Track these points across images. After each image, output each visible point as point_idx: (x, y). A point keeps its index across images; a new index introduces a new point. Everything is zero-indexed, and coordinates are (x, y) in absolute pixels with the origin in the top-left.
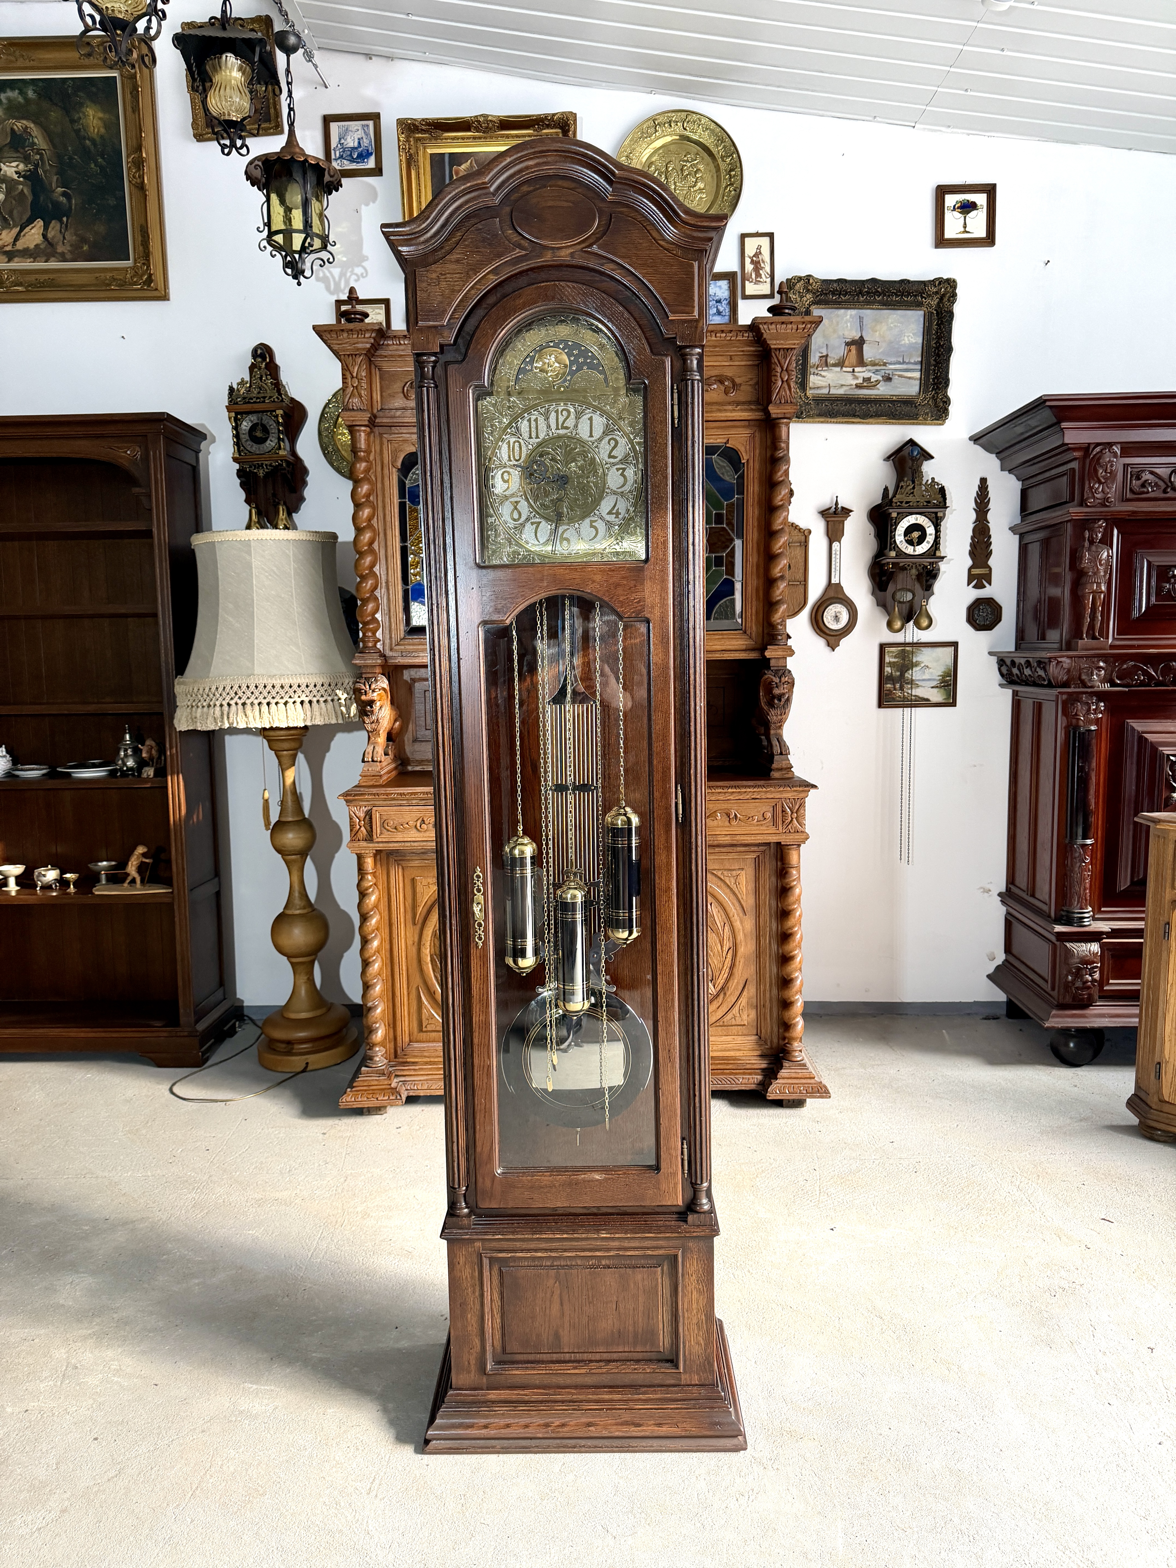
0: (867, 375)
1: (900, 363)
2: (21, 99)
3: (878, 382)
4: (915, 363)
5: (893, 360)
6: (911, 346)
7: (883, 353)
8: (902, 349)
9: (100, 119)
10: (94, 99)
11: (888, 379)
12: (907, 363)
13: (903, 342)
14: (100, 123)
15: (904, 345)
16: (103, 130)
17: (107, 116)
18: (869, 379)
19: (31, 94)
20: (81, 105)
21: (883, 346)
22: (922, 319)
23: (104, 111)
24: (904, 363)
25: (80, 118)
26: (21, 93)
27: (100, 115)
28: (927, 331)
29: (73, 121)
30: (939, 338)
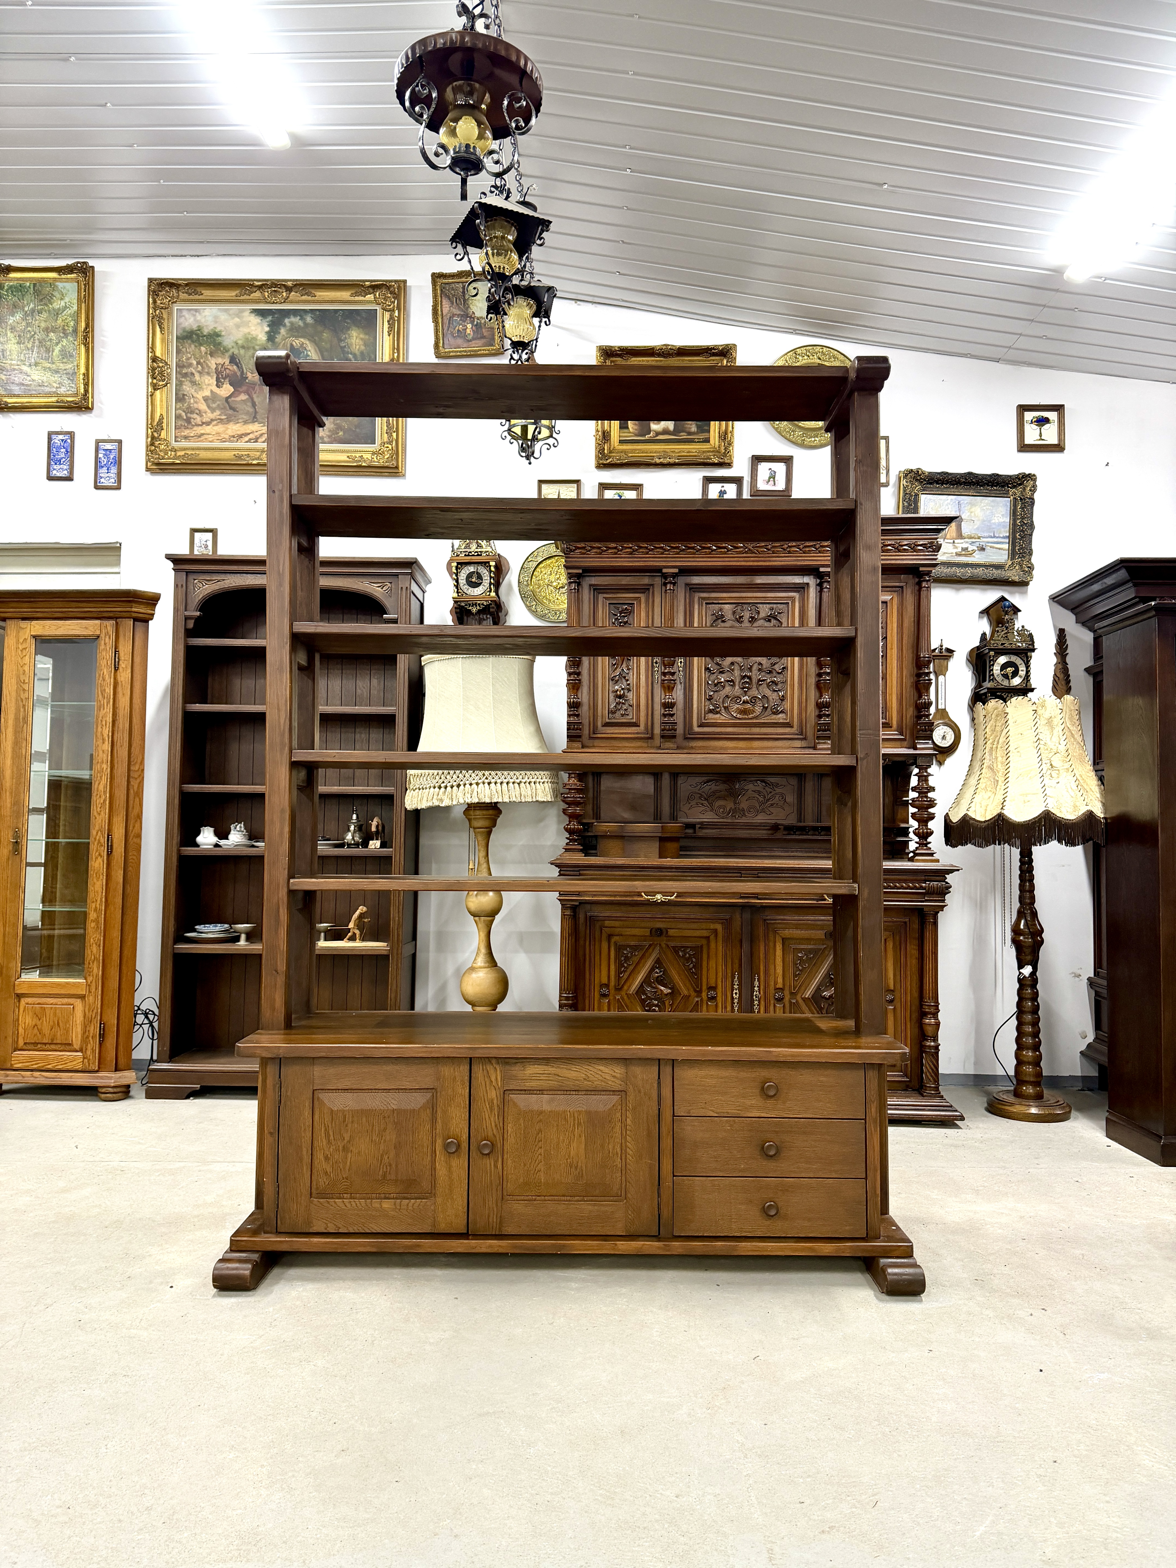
0: (964, 546)
1: (991, 537)
2: (301, 323)
3: (974, 551)
4: (1004, 537)
5: (986, 534)
6: (999, 524)
7: (978, 529)
8: (994, 526)
9: (362, 339)
10: (358, 325)
11: (982, 549)
12: (997, 537)
13: (993, 521)
14: (361, 342)
15: (995, 524)
16: (363, 348)
17: (367, 337)
18: (967, 549)
19: (309, 319)
20: (348, 329)
21: (977, 524)
22: (1009, 504)
23: (366, 334)
24: (994, 537)
25: (346, 338)
26: (302, 319)
27: (362, 336)
28: (1014, 513)
29: (340, 340)
30: (1023, 518)
